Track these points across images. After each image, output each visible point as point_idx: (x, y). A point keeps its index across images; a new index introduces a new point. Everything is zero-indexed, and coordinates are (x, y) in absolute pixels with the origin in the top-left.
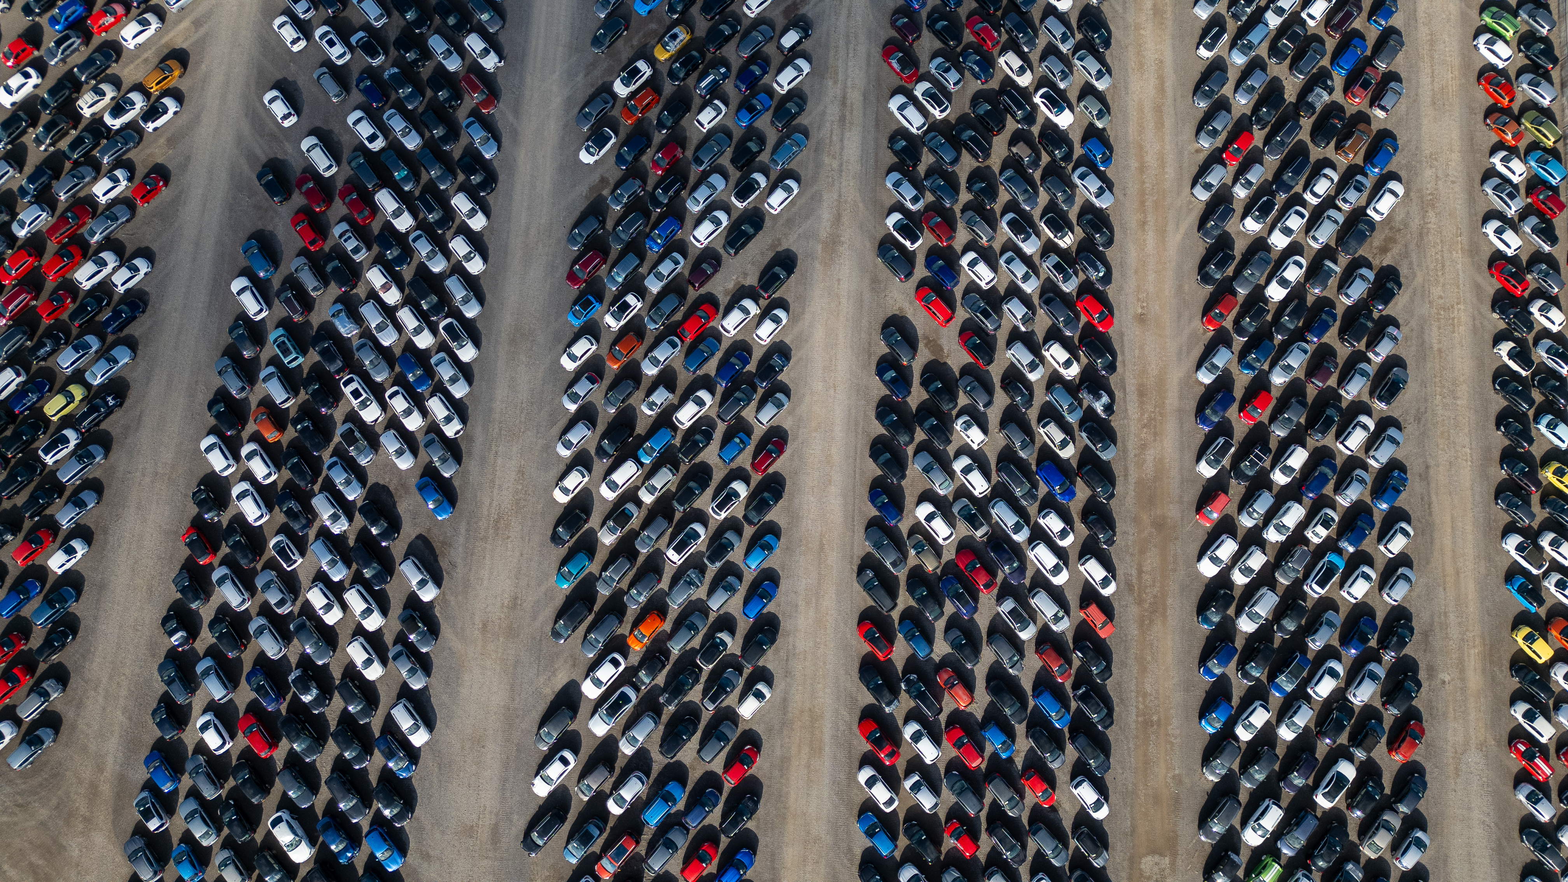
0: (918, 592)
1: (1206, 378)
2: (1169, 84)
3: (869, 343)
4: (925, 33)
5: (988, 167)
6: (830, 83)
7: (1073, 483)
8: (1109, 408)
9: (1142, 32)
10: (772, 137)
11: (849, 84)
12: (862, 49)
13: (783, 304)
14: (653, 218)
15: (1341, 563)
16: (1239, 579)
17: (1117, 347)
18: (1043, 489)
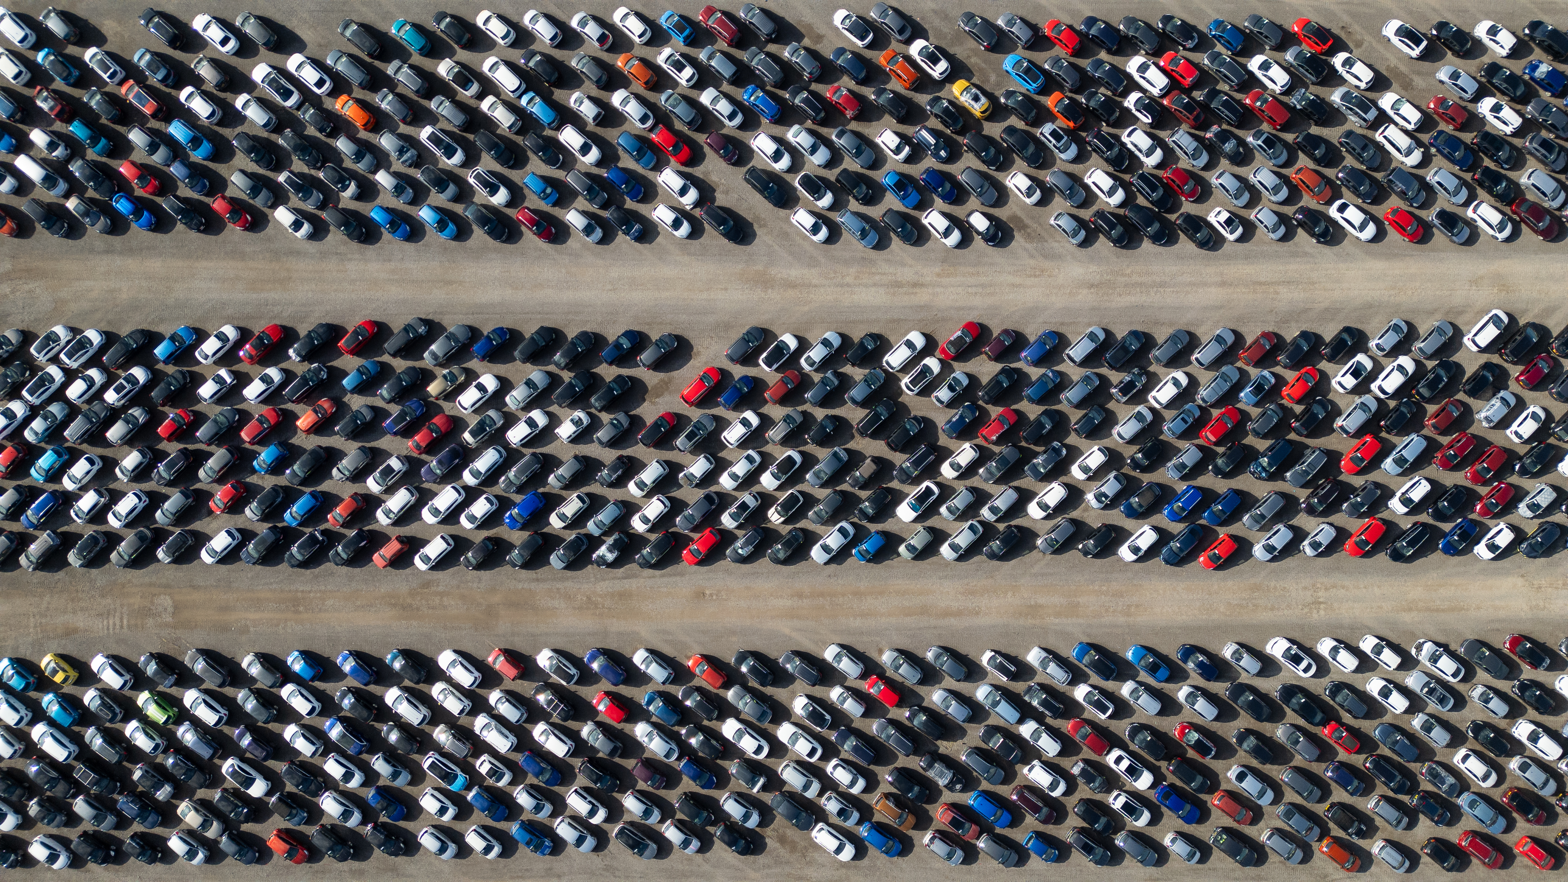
0: (407, 378)
1: (639, 658)
2: (953, 621)
3: (661, 323)
4: (999, 367)
5: (853, 437)
6: (937, 270)
7: (523, 528)
8: (602, 561)
9: (1010, 594)
10: (875, 212)
11: (938, 290)
12: (977, 301)
13: (696, 232)
14: (780, 92)
15: (456, 787)
16: (437, 690)
17: (669, 570)
18: (518, 498)
